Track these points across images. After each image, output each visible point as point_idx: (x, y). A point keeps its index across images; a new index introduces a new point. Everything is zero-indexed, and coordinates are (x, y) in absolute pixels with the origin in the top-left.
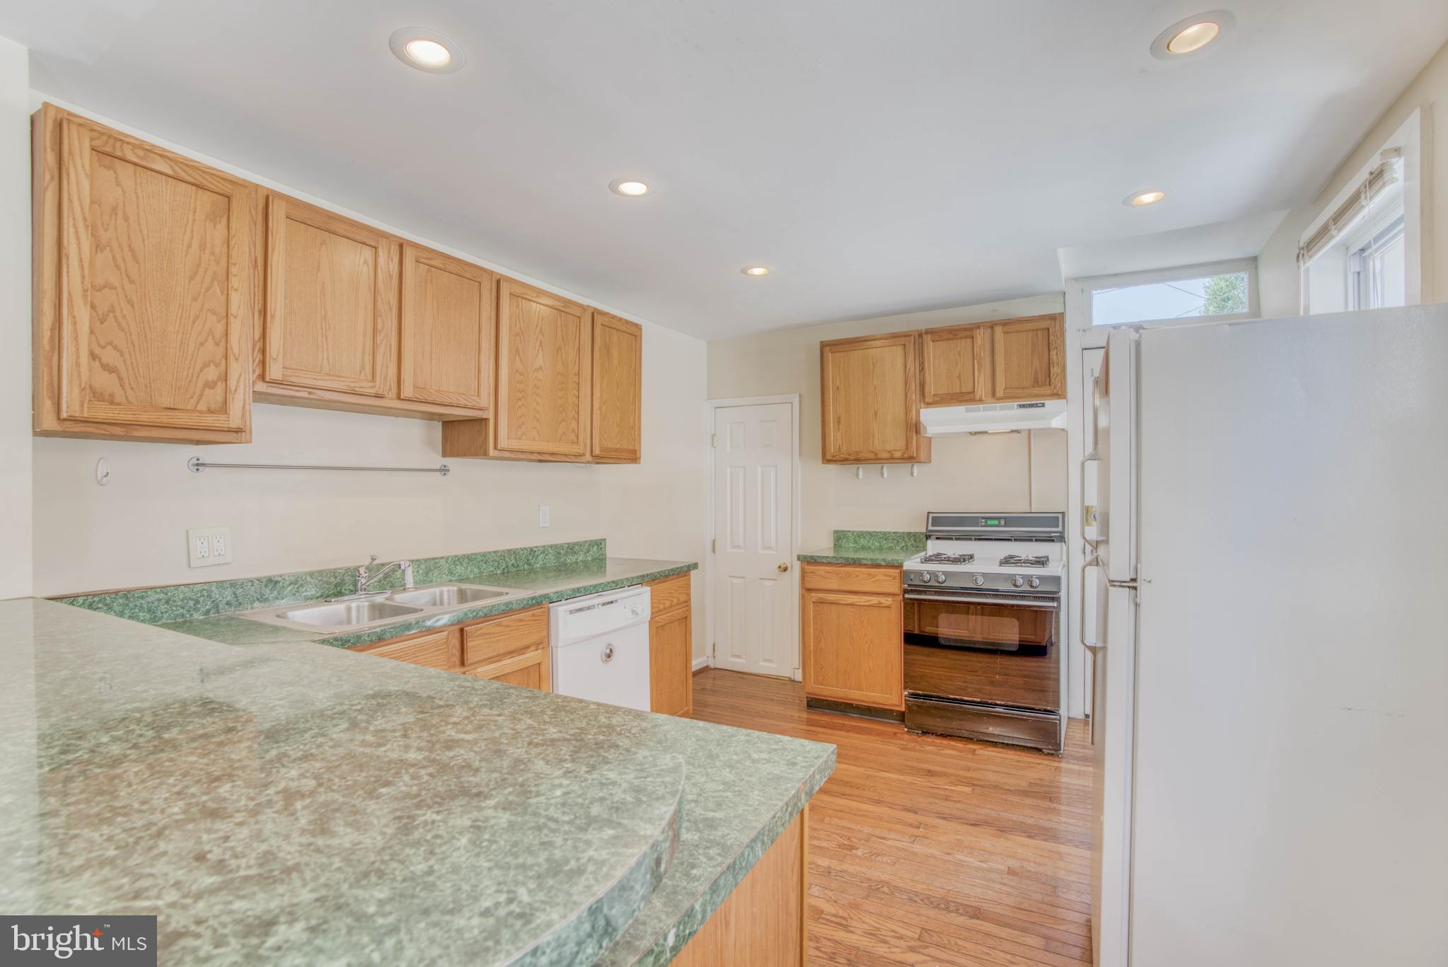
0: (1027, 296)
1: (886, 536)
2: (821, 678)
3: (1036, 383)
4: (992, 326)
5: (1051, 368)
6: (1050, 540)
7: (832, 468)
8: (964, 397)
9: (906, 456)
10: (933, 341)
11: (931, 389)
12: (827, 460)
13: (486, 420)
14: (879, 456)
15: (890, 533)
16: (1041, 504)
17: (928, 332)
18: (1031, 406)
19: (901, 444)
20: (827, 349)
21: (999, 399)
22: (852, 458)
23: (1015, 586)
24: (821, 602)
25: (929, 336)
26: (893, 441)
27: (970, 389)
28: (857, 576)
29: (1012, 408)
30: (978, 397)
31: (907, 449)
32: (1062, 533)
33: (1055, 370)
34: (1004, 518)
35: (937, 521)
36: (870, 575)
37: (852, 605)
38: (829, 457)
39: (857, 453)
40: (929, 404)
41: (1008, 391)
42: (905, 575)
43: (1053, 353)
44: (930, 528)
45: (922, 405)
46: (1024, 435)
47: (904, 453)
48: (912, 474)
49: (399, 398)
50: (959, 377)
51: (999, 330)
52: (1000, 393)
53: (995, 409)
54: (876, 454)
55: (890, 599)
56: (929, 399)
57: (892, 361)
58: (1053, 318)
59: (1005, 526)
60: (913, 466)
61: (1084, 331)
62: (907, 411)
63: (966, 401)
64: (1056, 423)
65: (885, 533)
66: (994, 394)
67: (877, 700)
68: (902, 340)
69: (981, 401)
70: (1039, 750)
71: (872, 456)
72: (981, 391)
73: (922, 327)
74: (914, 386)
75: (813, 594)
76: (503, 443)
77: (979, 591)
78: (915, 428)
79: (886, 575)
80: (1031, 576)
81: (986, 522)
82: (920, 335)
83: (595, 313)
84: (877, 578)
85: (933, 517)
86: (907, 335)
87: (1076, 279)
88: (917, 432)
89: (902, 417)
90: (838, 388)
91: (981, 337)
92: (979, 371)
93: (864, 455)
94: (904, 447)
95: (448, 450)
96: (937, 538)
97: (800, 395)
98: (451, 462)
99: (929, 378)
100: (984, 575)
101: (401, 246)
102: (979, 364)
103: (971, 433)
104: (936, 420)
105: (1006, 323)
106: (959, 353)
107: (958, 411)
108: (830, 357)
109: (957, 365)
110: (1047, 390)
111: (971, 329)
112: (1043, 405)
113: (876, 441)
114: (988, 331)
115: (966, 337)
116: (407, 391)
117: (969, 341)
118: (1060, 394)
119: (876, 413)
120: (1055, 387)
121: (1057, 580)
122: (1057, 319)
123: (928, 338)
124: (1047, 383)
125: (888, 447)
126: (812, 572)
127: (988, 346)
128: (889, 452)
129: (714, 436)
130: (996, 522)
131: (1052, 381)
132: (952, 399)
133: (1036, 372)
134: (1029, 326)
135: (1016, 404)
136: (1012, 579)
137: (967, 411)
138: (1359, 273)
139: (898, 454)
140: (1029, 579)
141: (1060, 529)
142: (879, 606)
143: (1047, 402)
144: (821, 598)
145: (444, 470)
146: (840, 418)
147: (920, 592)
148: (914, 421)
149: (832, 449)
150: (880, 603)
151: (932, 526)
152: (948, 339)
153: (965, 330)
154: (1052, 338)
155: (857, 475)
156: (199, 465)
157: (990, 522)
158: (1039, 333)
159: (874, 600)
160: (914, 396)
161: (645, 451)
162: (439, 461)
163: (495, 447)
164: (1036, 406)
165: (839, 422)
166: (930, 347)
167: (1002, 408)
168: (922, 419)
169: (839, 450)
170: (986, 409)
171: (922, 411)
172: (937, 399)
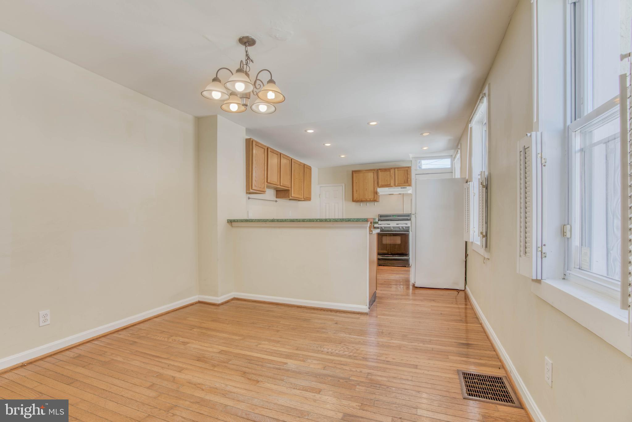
0: (403, 161)
3: (405, 183)
4: (395, 169)
6: (408, 220)
7: (354, 203)
8: (388, 186)
9: (374, 200)
10: (381, 172)
11: (380, 183)
12: (353, 201)
13: (289, 190)
16: (406, 212)
17: (380, 169)
18: (403, 188)
19: (373, 197)
20: (354, 173)
21: (396, 186)
22: (360, 200)
23: (400, 229)
25: (380, 171)
26: (370, 196)
27: (389, 183)
30: (391, 186)
32: (410, 218)
33: (409, 180)
34: (397, 215)
35: (381, 216)
38: (354, 200)
39: (362, 199)
40: (379, 187)
41: (398, 184)
43: (409, 176)
44: (379, 218)
46: (402, 195)
48: (375, 204)
49: (280, 185)
50: (387, 181)
51: (396, 170)
52: (396, 185)
53: (395, 189)
56: (379, 186)
57: (370, 175)
58: (408, 167)
59: (397, 217)
60: (375, 203)
61: (416, 170)
62: (374, 189)
64: (410, 192)
68: (373, 171)
69: (392, 187)
70: (405, 266)
71: (366, 200)
72: (392, 184)
73: (378, 168)
74: (376, 183)
76: (292, 195)
77: (391, 231)
78: (376, 193)
80: (403, 227)
82: (378, 170)
83: (304, 165)
86: (374, 170)
87: (414, 158)
88: (377, 194)
90: (357, 183)
91: (392, 171)
92: (392, 179)
93: (363, 200)
94: (373, 198)
95: (277, 196)
96: (381, 221)
97: (345, 184)
98: (277, 199)
99: (380, 181)
100: (393, 227)
101: (280, 154)
102: (392, 178)
103: (389, 194)
104: (381, 191)
105: (398, 168)
106: (387, 175)
107: (386, 189)
108: (355, 175)
109: (386, 178)
110: (407, 184)
111: (390, 169)
112: (406, 188)
113: (366, 197)
114: (394, 170)
115: (389, 171)
116: (281, 185)
117: (389, 172)
118: (410, 185)
119: (366, 189)
121: (409, 227)
122: (409, 168)
123: (379, 171)
125: (369, 198)
127: (394, 173)
128: (370, 199)
129: (320, 195)
130: (395, 216)
131: (408, 182)
132: (385, 186)
133: (405, 181)
134: (403, 169)
135: (400, 187)
136: (399, 227)
137: (389, 189)
139: (372, 199)
140: (402, 227)
141: (410, 217)
143: (407, 187)
145: (276, 201)
148: (376, 191)
149: (355, 198)
151: (380, 217)
152: (384, 171)
153: (388, 169)
154: (408, 172)
155: (360, 205)
156: (249, 198)
157: (394, 216)
158: (406, 171)
160: (376, 185)
161: (312, 198)
162: (275, 199)
163: (291, 196)
165: (357, 191)
166: (380, 173)
167: (397, 188)
168: (378, 191)
169: (357, 198)
170: (393, 189)
171: (378, 189)
172: (382, 186)
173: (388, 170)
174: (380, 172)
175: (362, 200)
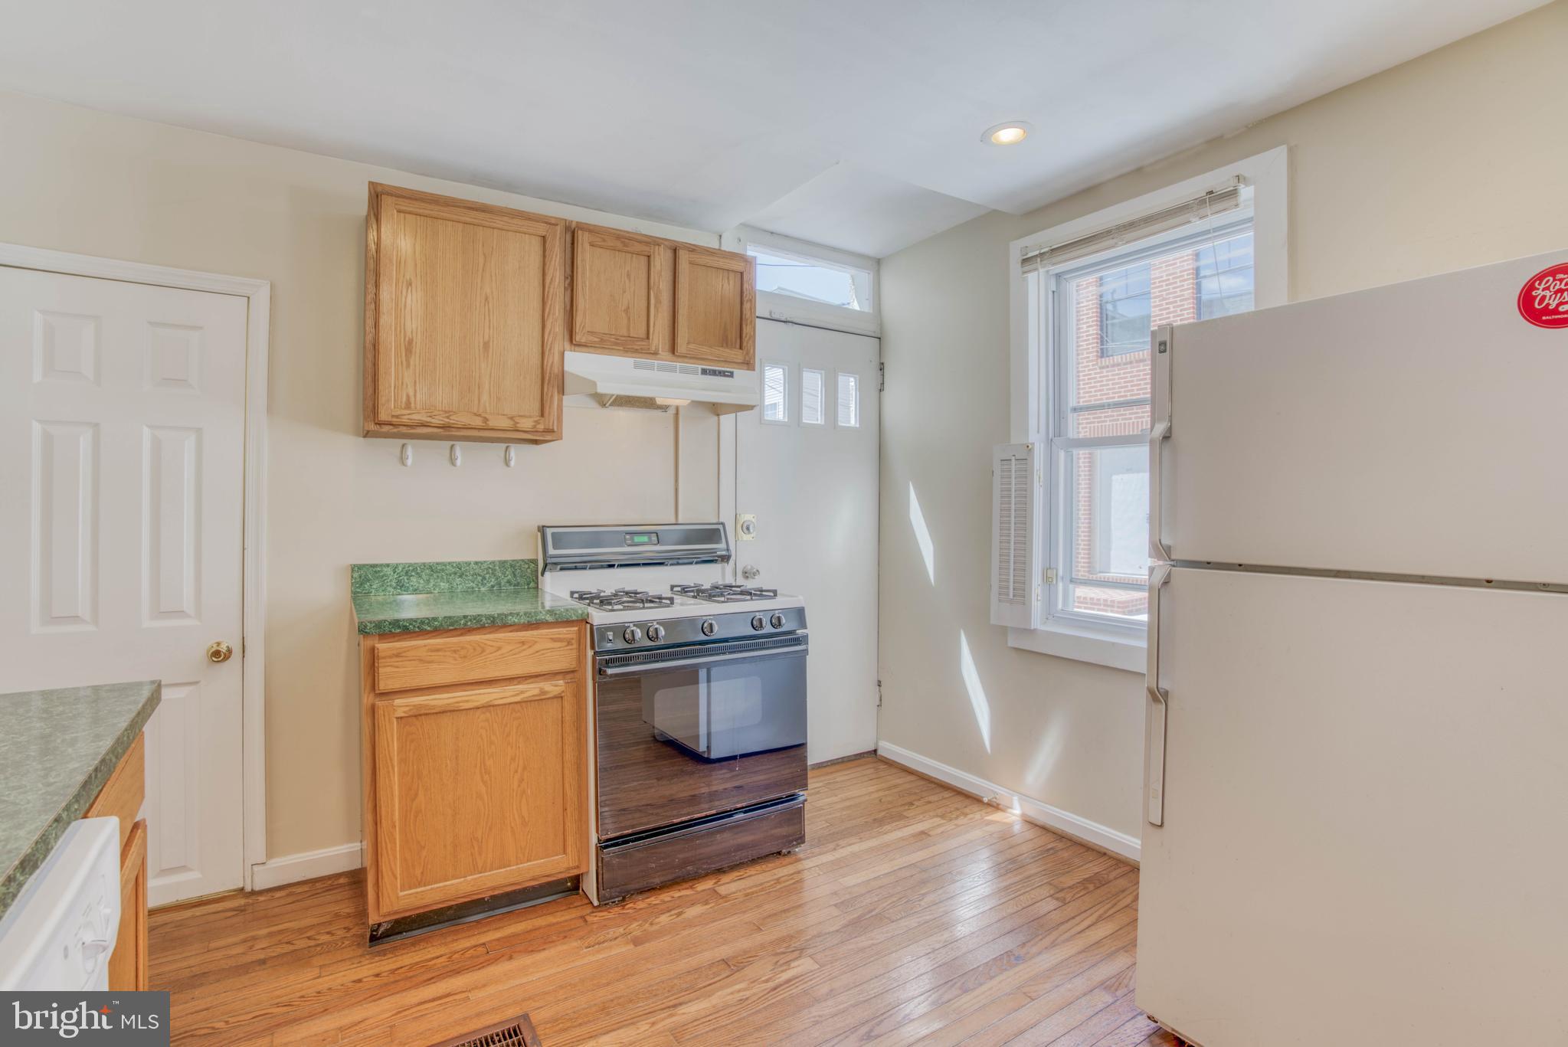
1: (460, 570)
2: (418, 872)
3: (725, 342)
4: (675, 249)
5: (744, 326)
8: (634, 345)
9: (541, 427)
10: (592, 245)
11: (586, 321)
14: (491, 424)
15: (469, 564)
16: (696, 513)
17: (584, 229)
19: (532, 407)
21: (679, 356)
22: (435, 421)
23: (754, 628)
24: (419, 715)
25: (586, 234)
26: (517, 400)
28: (499, 648)
29: (694, 372)
30: (651, 349)
31: (542, 415)
32: (723, 550)
33: (747, 330)
35: (554, 537)
36: (523, 643)
37: (488, 707)
38: (383, 417)
39: (448, 413)
40: (578, 346)
41: (692, 346)
42: (597, 634)
44: (550, 552)
45: (567, 345)
47: (537, 422)
48: (507, 462)
50: (627, 310)
51: (683, 259)
52: (682, 347)
53: (673, 370)
54: (486, 420)
55: (561, 682)
56: (578, 338)
58: (746, 260)
62: (545, 352)
63: (636, 351)
65: (459, 566)
66: (673, 349)
67: (538, 872)
69: (655, 354)
71: (478, 422)
72: (656, 338)
73: (578, 217)
74: (557, 311)
75: (398, 702)
79: (554, 640)
81: (632, 539)
82: (571, 231)
84: (537, 647)
85: (553, 534)
86: (552, 224)
89: (535, 360)
91: (661, 262)
92: (657, 307)
93: (461, 419)
94: (537, 415)
96: (562, 568)
97: (272, 285)
99: (583, 305)
102: (657, 298)
104: (584, 370)
105: (692, 250)
106: (628, 276)
107: (620, 366)
108: (391, 220)
109: (624, 292)
110: (737, 355)
111: (648, 245)
113: (485, 397)
114: (670, 256)
115: (640, 255)
117: (643, 261)
118: (748, 363)
119: (486, 345)
120: (747, 354)
122: (751, 264)
123: (583, 240)
124: (738, 346)
125: (509, 413)
126: (398, 655)
127: (668, 277)
128: (512, 418)
130: (645, 539)
131: (745, 344)
132: (617, 344)
134: (717, 263)
135: (700, 367)
137: (636, 366)
138: (1053, 292)
139: (526, 424)
141: (719, 545)
142: (541, 700)
143: (736, 372)
144: (420, 706)
146: (411, 342)
147: (625, 662)
148: (556, 370)
149: (387, 411)
150: (543, 692)
151: (555, 547)
152: (614, 249)
153: (639, 243)
157: (637, 539)
158: (731, 275)
159: (531, 689)
160: (557, 327)
164: (722, 374)
166: (586, 255)
167: (683, 371)
168: (566, 368)
169: (408, 406)
170: (661, 369)
171: (567, 354)
172: (591, 338)
173: (639, 247)
174: (587, 246)
175: (455, 419)
